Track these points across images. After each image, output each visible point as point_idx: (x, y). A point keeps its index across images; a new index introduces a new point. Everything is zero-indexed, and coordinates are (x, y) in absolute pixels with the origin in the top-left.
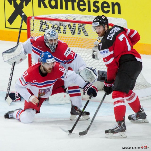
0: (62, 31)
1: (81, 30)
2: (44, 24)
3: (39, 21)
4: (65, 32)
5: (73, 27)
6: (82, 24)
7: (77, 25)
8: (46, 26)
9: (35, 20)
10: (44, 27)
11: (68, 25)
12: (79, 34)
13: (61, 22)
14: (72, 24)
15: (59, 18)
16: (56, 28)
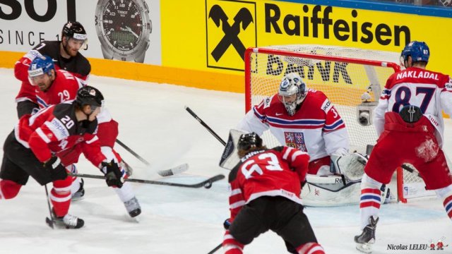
0: (306, 75)
1: (340, 73)
2: (275, 62)
3: (266, 56)
4: (310, 77)
5: (325, 68)
6: (341, 63)
7: (333, 64)
8: (279, 64)
9: (259, 54)
10: (275, 66)
11: (317, 64)
12: (336, 79)
13: (304, 59)
14: (323, 62)
15: (302, 52)
16: (295, 68)
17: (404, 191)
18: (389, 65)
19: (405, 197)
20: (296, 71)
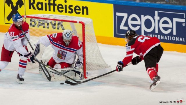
1: (60, 26)
4: (48, 27)
5: (54, 24)
6: (60, 22)
7: (57, 22)
8: (35, 22)
11: (50, 22)
12: (58, 28)
13: (45, 20)
16: (41, 24)
17: (86, 74)
18: (80, 22)
19: (87, 77)
20: (42, 25)
